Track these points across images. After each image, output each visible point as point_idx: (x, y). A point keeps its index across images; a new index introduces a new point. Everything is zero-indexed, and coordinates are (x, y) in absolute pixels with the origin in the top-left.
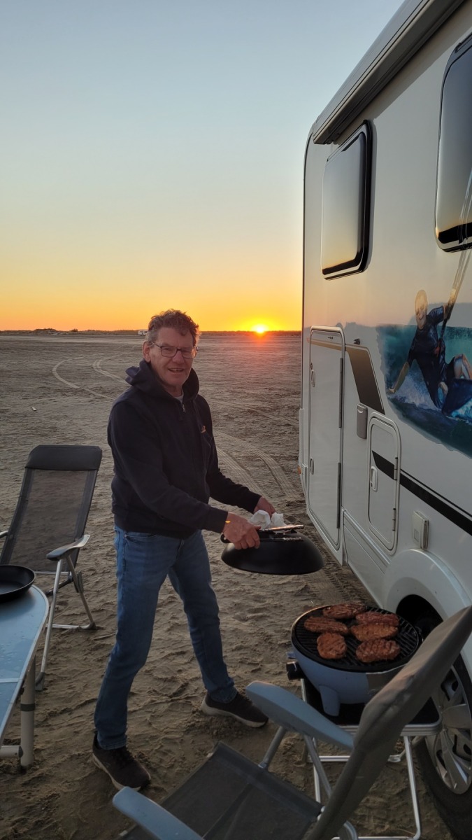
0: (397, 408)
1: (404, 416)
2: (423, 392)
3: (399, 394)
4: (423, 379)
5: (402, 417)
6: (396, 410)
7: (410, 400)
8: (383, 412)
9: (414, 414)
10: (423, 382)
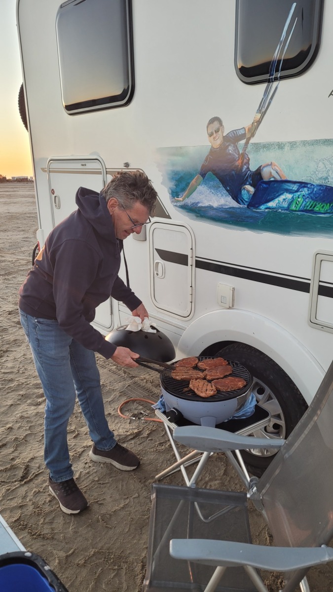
0: (188, 212)
1: (197, 216)
2: (222, 195)
3: (189, 201)
4: (221, 186)
5: (195, 217)
6: (187, 213)
7: (205, 203)
8: (169, 217)
9: (212, 213)
10: (222, 188)
